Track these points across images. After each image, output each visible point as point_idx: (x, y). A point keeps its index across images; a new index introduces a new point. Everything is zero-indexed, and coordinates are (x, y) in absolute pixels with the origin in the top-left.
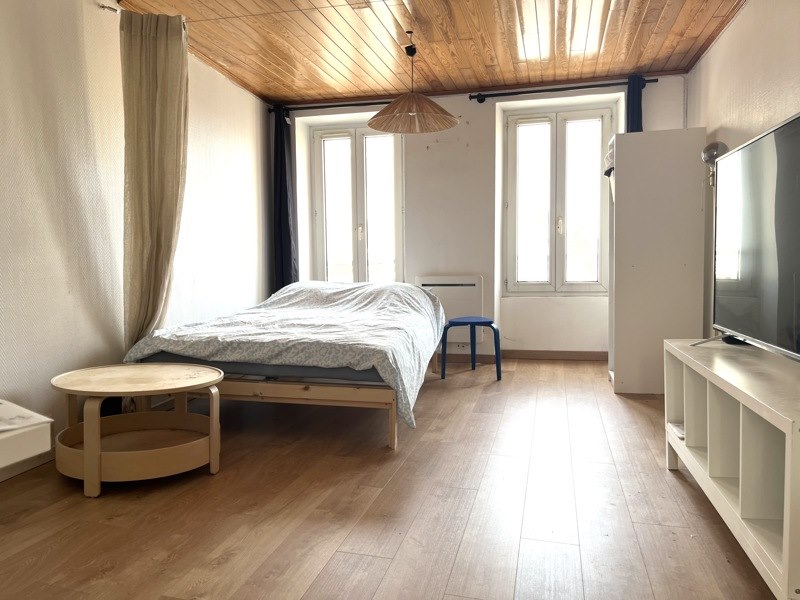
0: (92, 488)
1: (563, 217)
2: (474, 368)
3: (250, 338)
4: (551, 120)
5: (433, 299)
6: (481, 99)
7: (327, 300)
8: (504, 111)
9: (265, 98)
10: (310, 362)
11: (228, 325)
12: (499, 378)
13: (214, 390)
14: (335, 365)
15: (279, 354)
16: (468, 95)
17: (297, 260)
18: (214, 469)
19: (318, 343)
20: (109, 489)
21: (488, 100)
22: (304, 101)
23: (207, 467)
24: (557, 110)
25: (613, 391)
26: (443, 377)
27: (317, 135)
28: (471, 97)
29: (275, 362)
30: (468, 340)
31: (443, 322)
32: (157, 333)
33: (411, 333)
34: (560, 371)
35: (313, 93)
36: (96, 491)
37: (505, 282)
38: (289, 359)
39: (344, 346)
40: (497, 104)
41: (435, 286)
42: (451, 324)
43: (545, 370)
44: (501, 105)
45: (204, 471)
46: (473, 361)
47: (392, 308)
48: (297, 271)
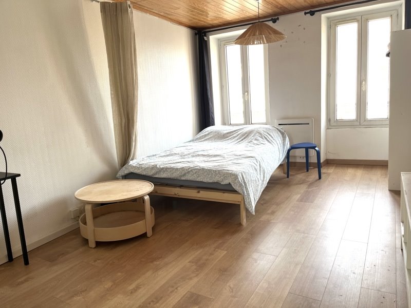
0: (92, 244)
1: (365, 80)
2: (308, 171)
3: (172, 166)
4: (358, 21)
5: (283, 134)
6: (312, 13)
7: (223, 137)
8: (328, 18)
9: (192, 28)
10: (199, 179)
11: (168, 156)
12: (320, 178)
13: (147, 198)
14: (211, 181)
15: (184, 175)
16: (303, 13)
17: (213, 113)
18: (149, 235)
19: (203, 169)
20: (99, 244)
21: (316, 14)
22: (213, 27)
23: (146, 233)
24: (362, 14)
25: (388, 189)
26: (288, 177)
27: (222, 44)
28: (305, 13)
29: (183, 178)
30: (305, 155)
31: (288, 146)
32: (131, 163)
33: (259, 159)
34: (359, 172)
35: (216, 22)
36: (94, 245)
37: (329, 120)
38: (189, 177)
39: (216, 171)
40: (322, 15)
41: (285, 126)
42: (292, 148)
43: (350, 171)
44: (324, 16)
45: (144, 236)
46: (307, 166)
47: (255, 142)
48: (213, 119)
